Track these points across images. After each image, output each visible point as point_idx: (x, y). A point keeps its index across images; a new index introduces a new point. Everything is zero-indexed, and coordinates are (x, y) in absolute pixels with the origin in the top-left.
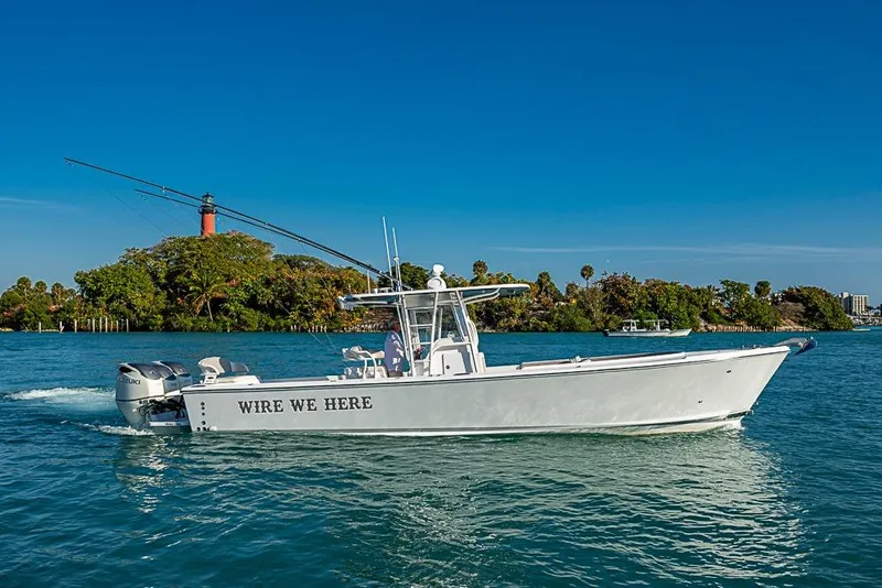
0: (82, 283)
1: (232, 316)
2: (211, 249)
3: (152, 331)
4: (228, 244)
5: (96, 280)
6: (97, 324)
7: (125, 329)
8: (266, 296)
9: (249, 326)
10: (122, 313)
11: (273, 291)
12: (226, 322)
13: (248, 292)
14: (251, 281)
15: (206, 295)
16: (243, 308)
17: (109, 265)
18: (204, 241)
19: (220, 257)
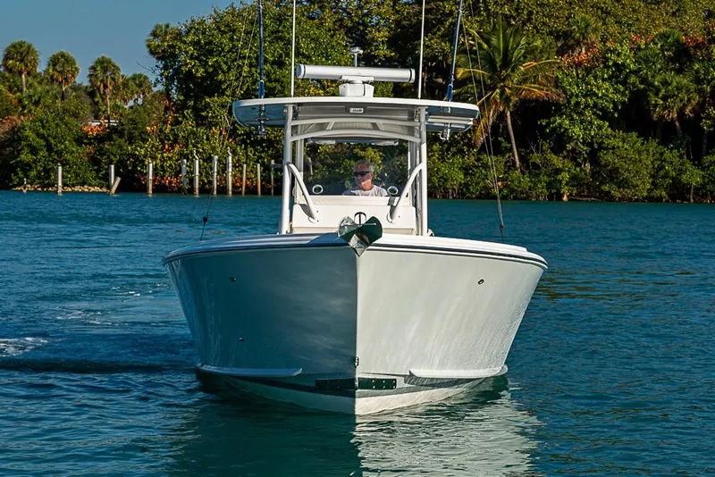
0: (165, 56)
1: (574, 156)
5: (205, 50)
9: (624, 184)
11: (698, 81)
12: (558, 171)
13: (624, 83)
14: (631, 49)
15: (503, 92)
16: (607, 129)
17: (238, 6)
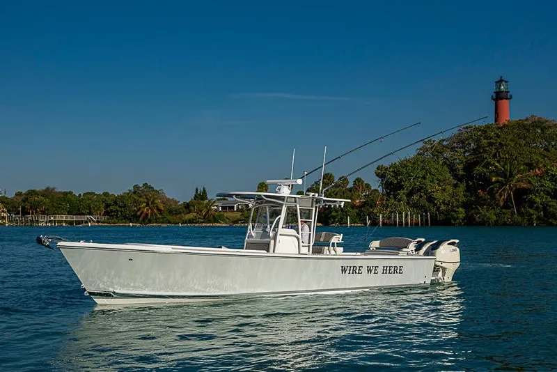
0: (381, 174)
1: (537, 209)
2: (510, 137)
3: (454, 225)
4: (528, 130)
5: (397, 174)
6: (400, 218)
7: (427, 224)
10: (422, 207)
12: (532, 215)
13: (555, 181)
15: (510, 186)
16: (549, 199)
17: (408, 158)
18: (501, 128)
19: (520, 145)
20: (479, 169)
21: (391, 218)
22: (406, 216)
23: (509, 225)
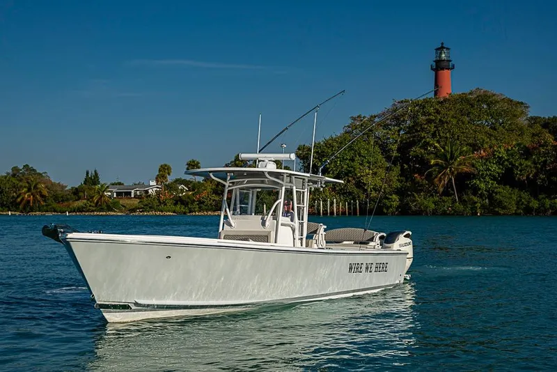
0: (304, 158)
1: (481, 196)
2: (452, 113)
3: (386, 214)
4: (472, 106)
5: (321, 155)
6: (325, 205)
7: (355, 214)
8: (525, 170)
9: (504, 208)
10: (350, 193)
11: (534, 163)
12: (476, 203)
13: (502, 164)
14: (505, 150)
15: (450, 171)
16: (495, 185)
17: (334, 136)
18: (441, 103)
19: (463, 123)
20: (416, 150)
21: (314, 206)
22: (332, 203)
23: (449, 214)
